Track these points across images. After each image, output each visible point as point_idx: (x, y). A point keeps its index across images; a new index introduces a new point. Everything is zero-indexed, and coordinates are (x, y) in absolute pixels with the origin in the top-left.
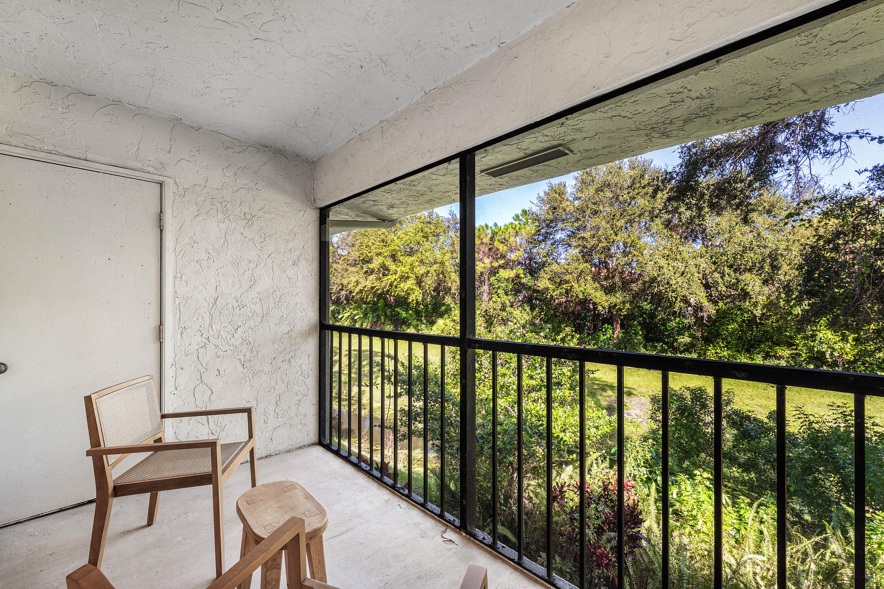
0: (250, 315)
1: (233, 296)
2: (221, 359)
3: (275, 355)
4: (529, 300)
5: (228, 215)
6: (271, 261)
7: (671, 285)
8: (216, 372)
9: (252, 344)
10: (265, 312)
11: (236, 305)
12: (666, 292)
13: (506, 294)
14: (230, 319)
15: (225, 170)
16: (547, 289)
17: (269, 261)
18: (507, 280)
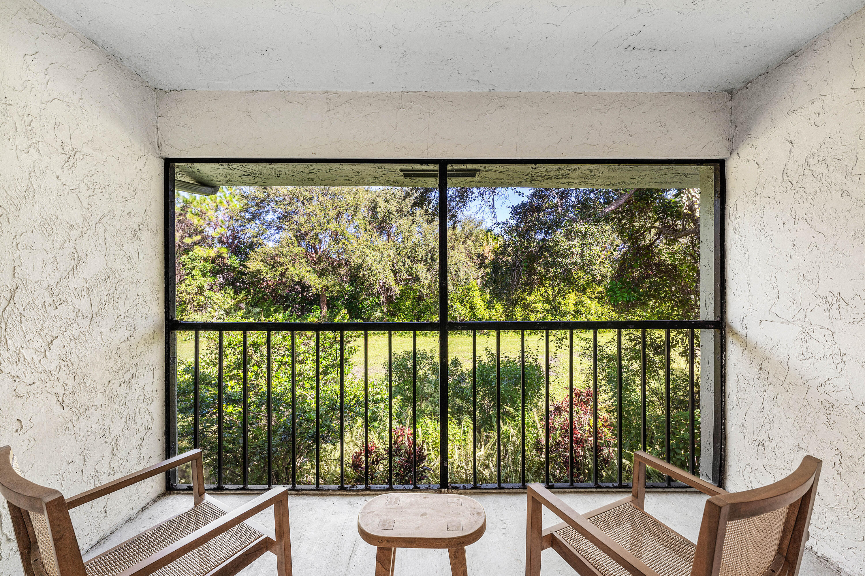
0: (72, 316)
1: (45, 285)
2: (24, 399)
3: (109, 376)
4: (231, 283)
5: (34, 140)
6: (102, 228)
7: (373, 271)
8: (16, 426)
9: (76, 364)
10: (95, 310)
11: (49, 300)
12: (369, 276)
13: (204, 275)
14: (40, 327)
15: (28, 59)
16: (260, 271)
17: (100, 228)
18: (205, 260)
